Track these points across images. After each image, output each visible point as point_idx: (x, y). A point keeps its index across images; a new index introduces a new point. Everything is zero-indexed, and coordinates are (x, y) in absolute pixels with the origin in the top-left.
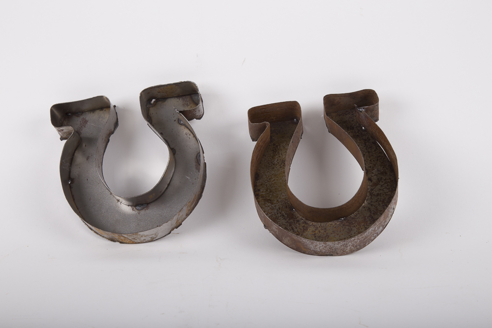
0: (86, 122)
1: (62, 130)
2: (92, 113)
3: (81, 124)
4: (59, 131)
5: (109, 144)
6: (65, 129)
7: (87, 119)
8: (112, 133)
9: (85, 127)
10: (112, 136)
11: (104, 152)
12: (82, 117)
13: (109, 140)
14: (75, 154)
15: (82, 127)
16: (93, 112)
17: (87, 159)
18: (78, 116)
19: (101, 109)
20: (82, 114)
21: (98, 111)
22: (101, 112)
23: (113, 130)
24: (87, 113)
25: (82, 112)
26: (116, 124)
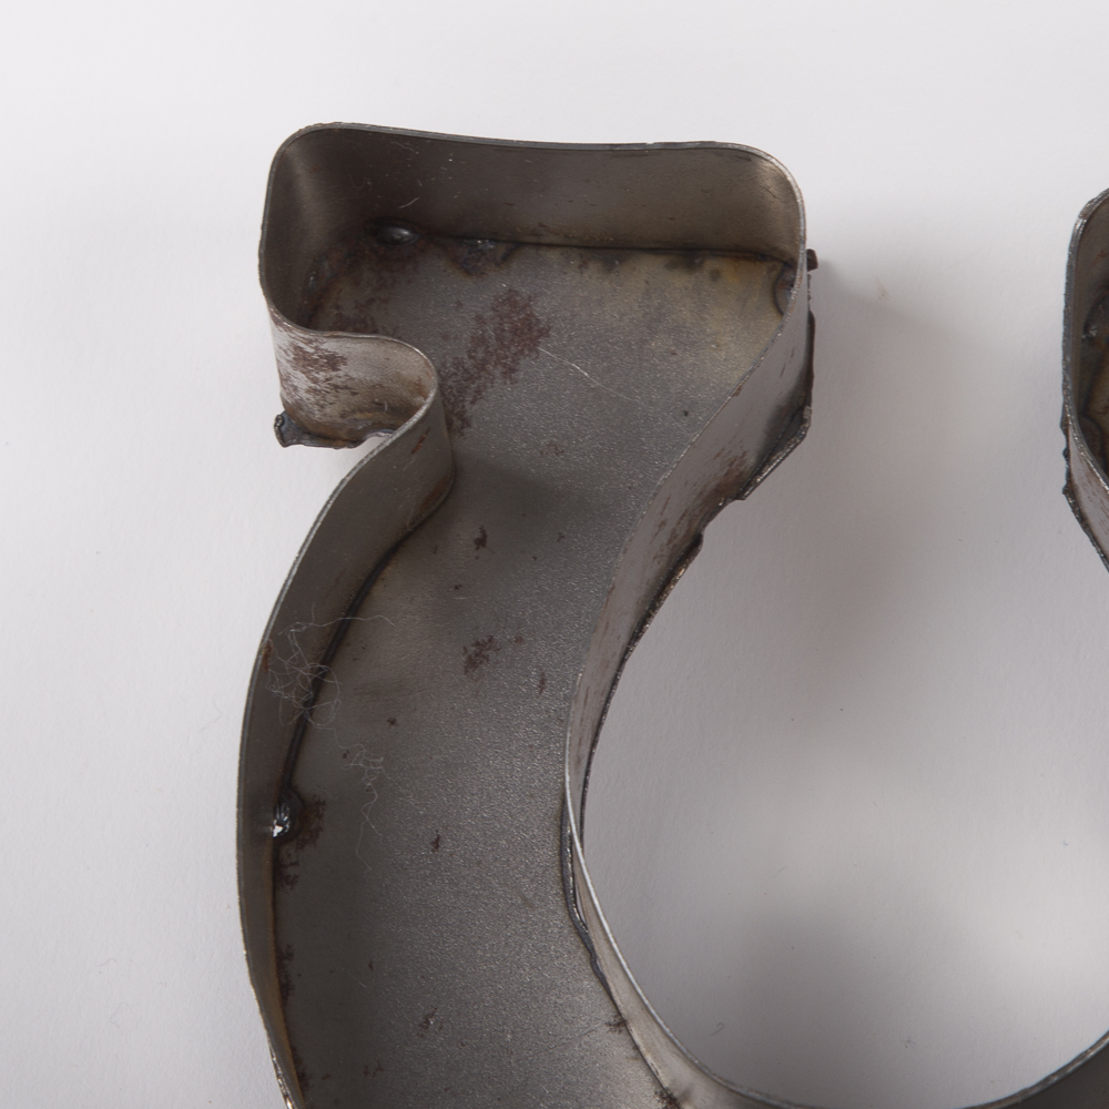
0: (527, 333)
1: (333, 362)
2: (594, 268)
3: (480, 341)
4: (302, 360)
5: (688, 577)
6: (360, 356)
7: (542, 309)
8: (738, 485)
9: (510, 371)
10: (733, 509)
11: (635, 636)
12: (501, 282)
13: (693, 545)
14: (378, 591)
15: (482, 367)
16: (609, 267)
17: (472, 664)
18: (469, 269)
19: (687, 251)
20: (506, 258)
21: (646, 272)
22: (680, 281)
23: (751, 460)
24: (553, 256)
25: (516, 243)
26: (790, 421)
